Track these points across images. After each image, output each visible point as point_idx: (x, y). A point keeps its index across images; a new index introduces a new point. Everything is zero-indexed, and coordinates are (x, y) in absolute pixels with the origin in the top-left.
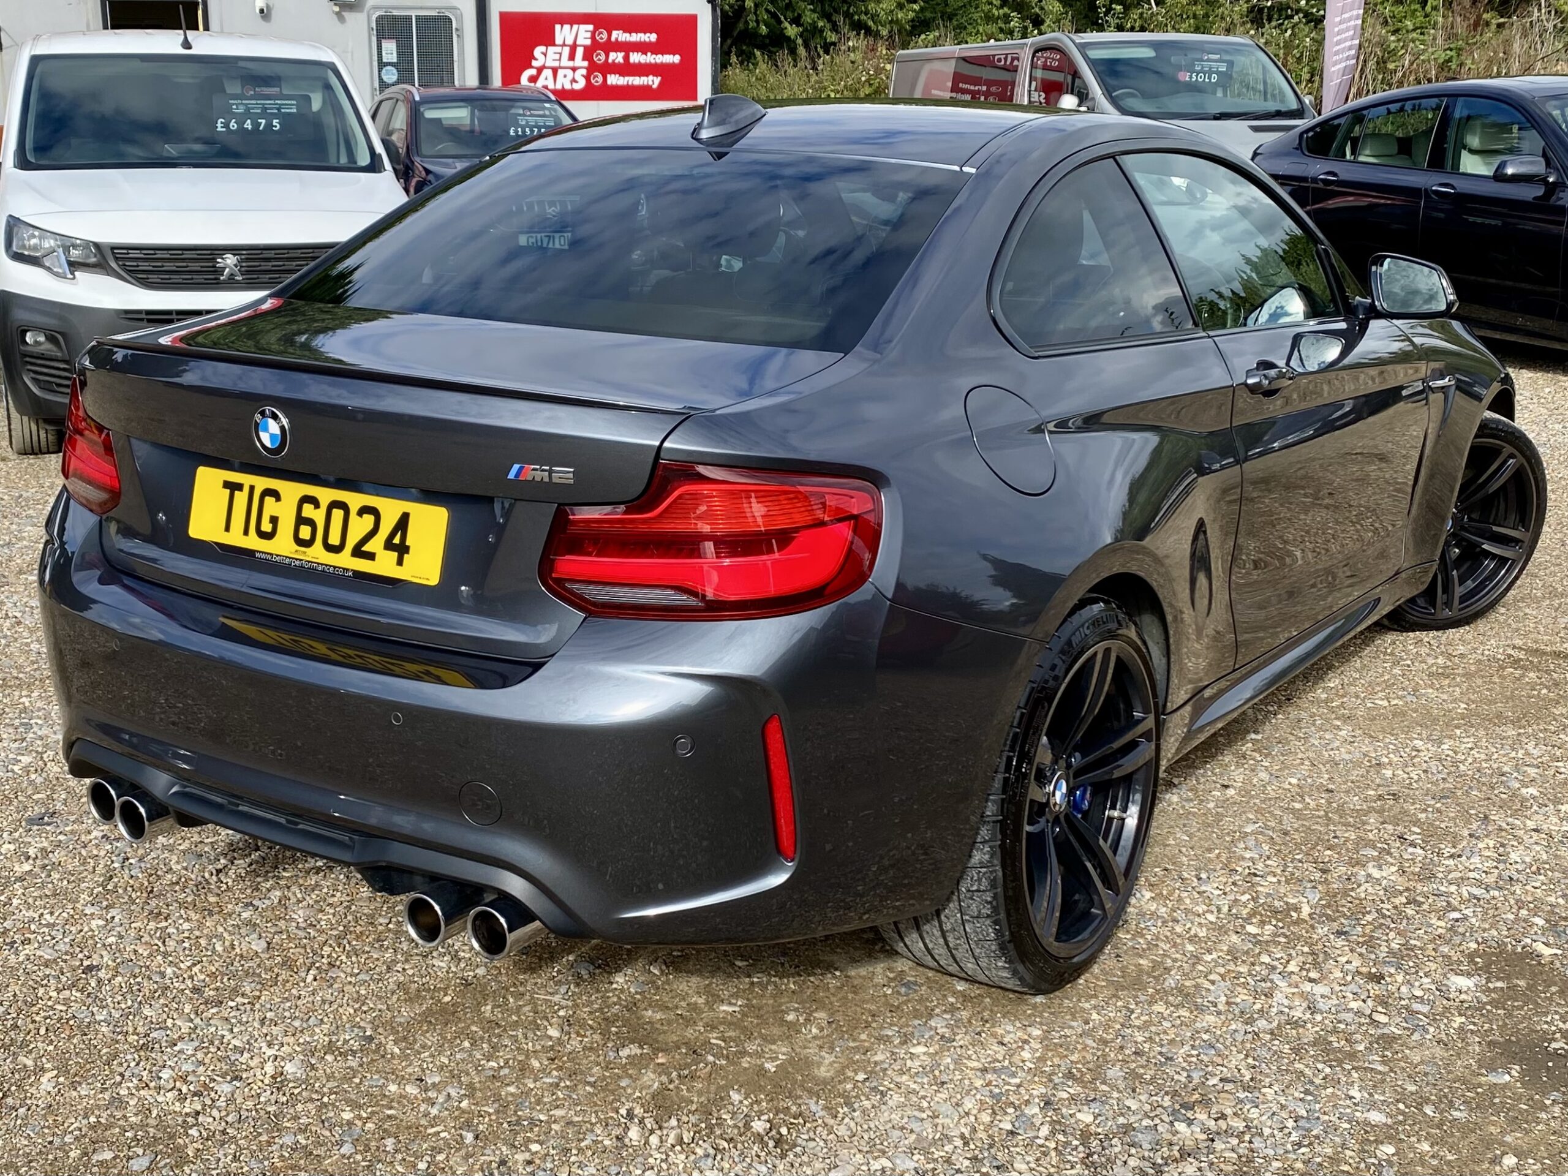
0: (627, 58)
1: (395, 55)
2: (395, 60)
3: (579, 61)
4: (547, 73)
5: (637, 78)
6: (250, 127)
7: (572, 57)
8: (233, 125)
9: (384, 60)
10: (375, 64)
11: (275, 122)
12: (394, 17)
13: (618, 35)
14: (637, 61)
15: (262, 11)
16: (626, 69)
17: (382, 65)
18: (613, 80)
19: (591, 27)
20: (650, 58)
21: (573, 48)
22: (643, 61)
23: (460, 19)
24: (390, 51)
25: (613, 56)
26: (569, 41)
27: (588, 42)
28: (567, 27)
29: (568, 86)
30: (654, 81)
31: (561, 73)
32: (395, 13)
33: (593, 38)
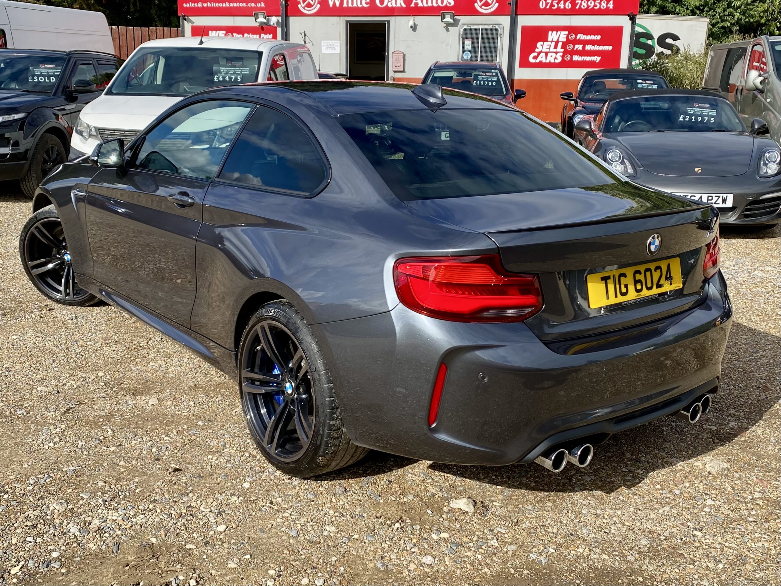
0: (584, 47)
1: (470, 46)
2: (470, 49)
3: (559, 49)
4: (543, 55)
5: (589, 57)
6: (228, 80)
7: (556, 47)
8: (221, 79)
9: (465, 49)
10: (461, 50)
11: (239, 77)
12: (471, 29)
13: (581, 36)
14: (589, 49)
15: (411, 27)
16: (583, 53)
17: (464, 51)
18: (576, 58)
19: (567, 33)
20: (596, 48)
21: (557, 43)
22: (592, 49)
23: (503, 29)
24: (468, 44)
25: (577, 46)
26: (555, 39)
27: (565, 40)
28: (555, 33)
29: (552, 61)
30: (597, 59)
31: (549, 54)
32: (472, 27)
33: (567, 38)
